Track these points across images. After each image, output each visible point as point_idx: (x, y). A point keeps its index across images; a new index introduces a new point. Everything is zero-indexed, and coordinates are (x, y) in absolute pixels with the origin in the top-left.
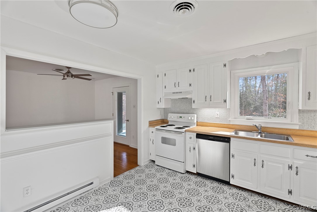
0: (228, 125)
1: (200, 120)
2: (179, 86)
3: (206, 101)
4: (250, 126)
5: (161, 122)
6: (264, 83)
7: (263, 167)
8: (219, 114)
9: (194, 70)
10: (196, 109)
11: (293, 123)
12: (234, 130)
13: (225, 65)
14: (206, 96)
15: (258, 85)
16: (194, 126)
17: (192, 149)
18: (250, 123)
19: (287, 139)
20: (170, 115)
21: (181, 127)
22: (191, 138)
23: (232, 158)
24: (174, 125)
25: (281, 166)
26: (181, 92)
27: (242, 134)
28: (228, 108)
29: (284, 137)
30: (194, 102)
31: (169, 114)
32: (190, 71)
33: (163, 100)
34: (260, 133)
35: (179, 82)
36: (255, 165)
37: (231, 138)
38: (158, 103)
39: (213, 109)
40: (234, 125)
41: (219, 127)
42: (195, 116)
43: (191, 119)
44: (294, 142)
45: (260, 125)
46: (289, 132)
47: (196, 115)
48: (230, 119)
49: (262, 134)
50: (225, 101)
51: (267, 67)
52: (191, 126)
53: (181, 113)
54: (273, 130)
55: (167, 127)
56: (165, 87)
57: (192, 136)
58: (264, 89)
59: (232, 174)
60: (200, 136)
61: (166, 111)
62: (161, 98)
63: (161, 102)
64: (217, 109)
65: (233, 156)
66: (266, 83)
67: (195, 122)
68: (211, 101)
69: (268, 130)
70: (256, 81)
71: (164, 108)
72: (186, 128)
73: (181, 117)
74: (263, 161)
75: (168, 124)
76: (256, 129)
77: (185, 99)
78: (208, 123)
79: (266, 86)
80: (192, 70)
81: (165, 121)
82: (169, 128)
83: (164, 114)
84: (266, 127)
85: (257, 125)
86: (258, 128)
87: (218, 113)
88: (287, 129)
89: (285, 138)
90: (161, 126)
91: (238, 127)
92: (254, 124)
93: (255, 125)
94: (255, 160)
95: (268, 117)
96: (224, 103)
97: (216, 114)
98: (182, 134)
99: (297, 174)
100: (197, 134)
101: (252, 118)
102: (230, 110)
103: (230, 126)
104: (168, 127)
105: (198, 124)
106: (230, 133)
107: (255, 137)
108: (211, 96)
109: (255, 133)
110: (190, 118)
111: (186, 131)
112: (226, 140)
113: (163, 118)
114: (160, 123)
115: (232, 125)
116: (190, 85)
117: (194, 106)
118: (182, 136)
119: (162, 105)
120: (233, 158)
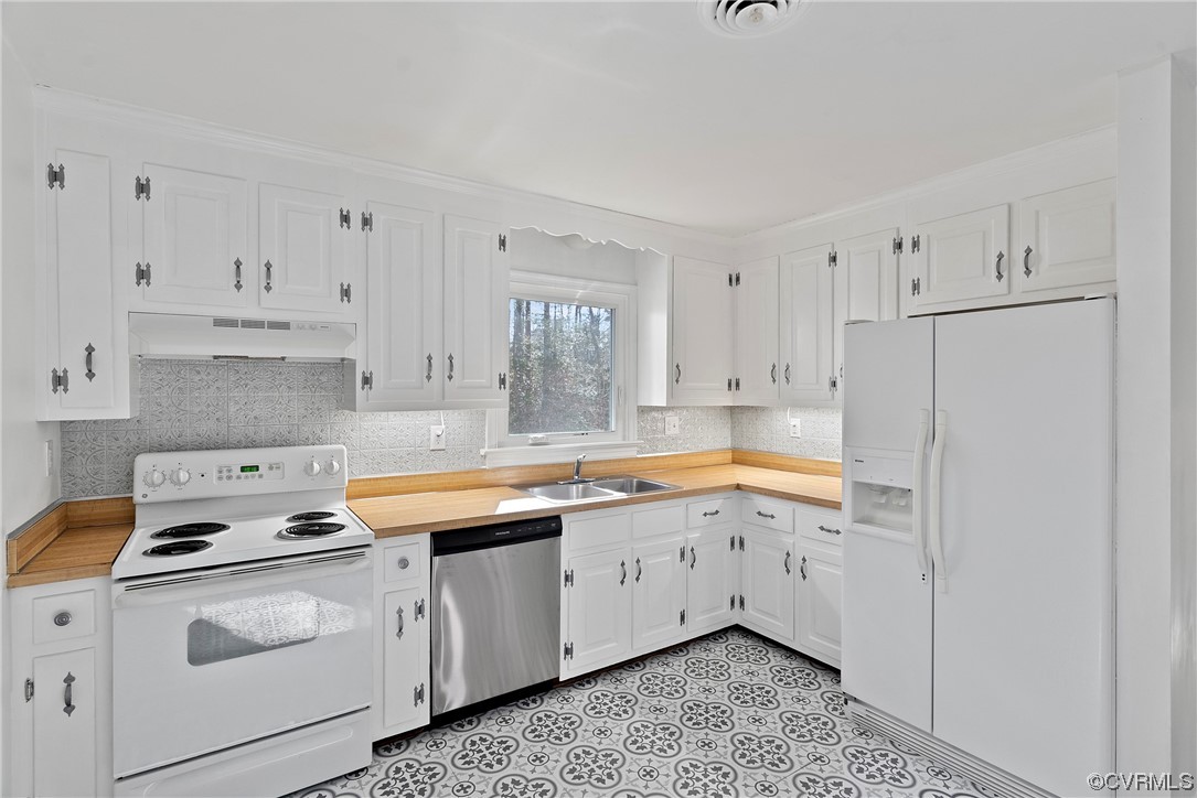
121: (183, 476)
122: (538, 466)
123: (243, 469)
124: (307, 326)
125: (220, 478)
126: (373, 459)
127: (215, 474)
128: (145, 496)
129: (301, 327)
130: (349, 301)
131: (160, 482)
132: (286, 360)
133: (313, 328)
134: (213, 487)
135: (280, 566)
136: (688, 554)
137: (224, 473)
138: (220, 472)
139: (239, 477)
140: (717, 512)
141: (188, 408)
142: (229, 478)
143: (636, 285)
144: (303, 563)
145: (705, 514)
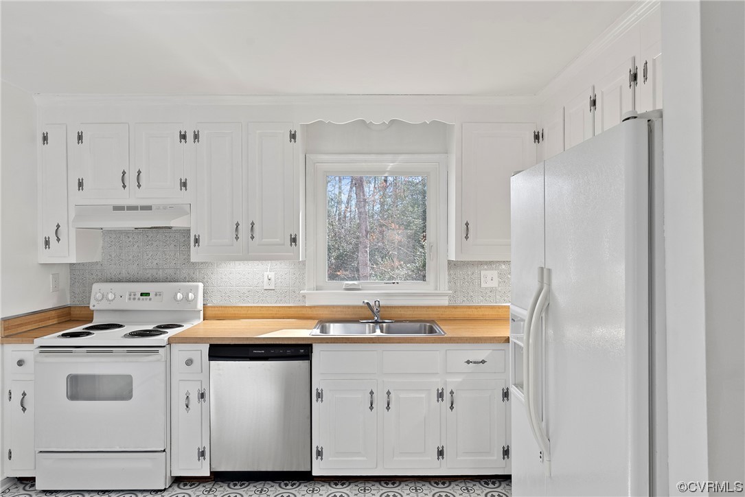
0: (299, 309)
1: (215, 301)
2: (139, 186)
3: (237, 238)
4: (354, 307)
5: (59, 317)
6: (362, 194)
7: (388, 407)
8: (273, 279)
9: (196, 137)
10: (202, 263)
11: (440, 292)
12: (317, 321)
13: (293, 136)
14: (237, 225)
15: (344, 198)
16: (196, 323)
17: (194, 397)
18: (356, 300)
19: (432, 331)
20: (98, 289)
21: (150, 327)
22: (189, 362)
23: (317, 401)
24: (120, 326)
25: (424, 396)
26: (149, 208)
27: (335, 330)
28: (301, 260)
29: (425, 326)
30: (197, 241)
31: (96, 287)
32: (183, 137)
33: (69, 235)
34: (376, 322)
35: (139, 172)
36: (371, 408)
37: (314, 345)
38: (47, 243)
39: (256, 263)
40: (314, 307)
41: (273, 318)
42: (197, 287)
43: (186, 298)
44: (446, 335)
45: (377, 303)
46: (432, 314)
47: (201, 285)
48: (305, 291)
49: (381, 324)
50: (294, 240)
51: (389, 157)
52: (186, 321)
53: (147, 281)
54: (402, 312)
55: (88, 334)
56: (81, 184)
57: (196, 357)
58: (361, 210)
59: (317, 447)
60: (221, 351)
61: (80, 275)
62: (58, 226)
63: (58, 240)
64: (269, 264)
65: (319, 395)
66: (364, 195)
67: (200, 306)
68: (252, 238)
69: (394, 313)
70: (340, 188)
71: (71, 265)
72: (171, 332)
73: (148, 294)
74: (389, 393)
75: (91, 321)
76: (368, 313)
77: (161, 231)
78: (242, 307)
79: (365, 200)
80: (190, 137)
81: (75, 313)
82: (98, 338)
83: (72, 285)
84: (388, 307)
85: (372, 304)
86: (373, 311)
87: (272, 275)
88: (428, 307)
89: (427, 328)
90: (65, 335)
91: (325, 314)
92: (366, 301)
93: (368, 303)
94: (372, 393)
95: (391, 281)
96: (291, 245)
97: (266, 279)
98: (157, 352)
99: (452, 408)
100: (211, 346)
101: (358, 285)
102: (304, 265)
103: (304, 312)
104: (97, 333)
105: (209, 313)
106: (310, 331)
107: (368, 335)
108: (253, 224)
109: (367, 325)
110: (179, 296)
111: (171, 341)
112: (300, 351)
113: (68, 302)
114: (55, 321)
115: (310, 307)
116: (184, 184)
117: (196, 255)
118: (158, 360)
119: (67, 253)
120: (320, 399)
121: (111, 296)
122: (348, 307)
123: (142, 294)
124: (161, 208)
125: (130, 299)
126: (226, 293)
127: (127, 296)
128: (94, 306)
129: (158, 208)
130: (186, 190)
131: (100, 298)
132: (173, 229)
133: (165, 208)
134: (126, 304)
135: (111, 352)
136: (447, 396)
137: (132, 296)
138: (130, 295)
139: (139, 299)
140: (483, 362)
141: (124, 258)
142: (134, 299)
143: (447, 153)
144: (123, 352)
145: (468, 362)
